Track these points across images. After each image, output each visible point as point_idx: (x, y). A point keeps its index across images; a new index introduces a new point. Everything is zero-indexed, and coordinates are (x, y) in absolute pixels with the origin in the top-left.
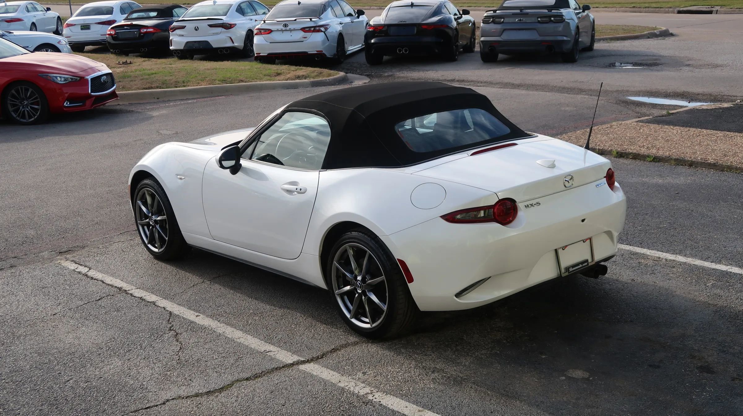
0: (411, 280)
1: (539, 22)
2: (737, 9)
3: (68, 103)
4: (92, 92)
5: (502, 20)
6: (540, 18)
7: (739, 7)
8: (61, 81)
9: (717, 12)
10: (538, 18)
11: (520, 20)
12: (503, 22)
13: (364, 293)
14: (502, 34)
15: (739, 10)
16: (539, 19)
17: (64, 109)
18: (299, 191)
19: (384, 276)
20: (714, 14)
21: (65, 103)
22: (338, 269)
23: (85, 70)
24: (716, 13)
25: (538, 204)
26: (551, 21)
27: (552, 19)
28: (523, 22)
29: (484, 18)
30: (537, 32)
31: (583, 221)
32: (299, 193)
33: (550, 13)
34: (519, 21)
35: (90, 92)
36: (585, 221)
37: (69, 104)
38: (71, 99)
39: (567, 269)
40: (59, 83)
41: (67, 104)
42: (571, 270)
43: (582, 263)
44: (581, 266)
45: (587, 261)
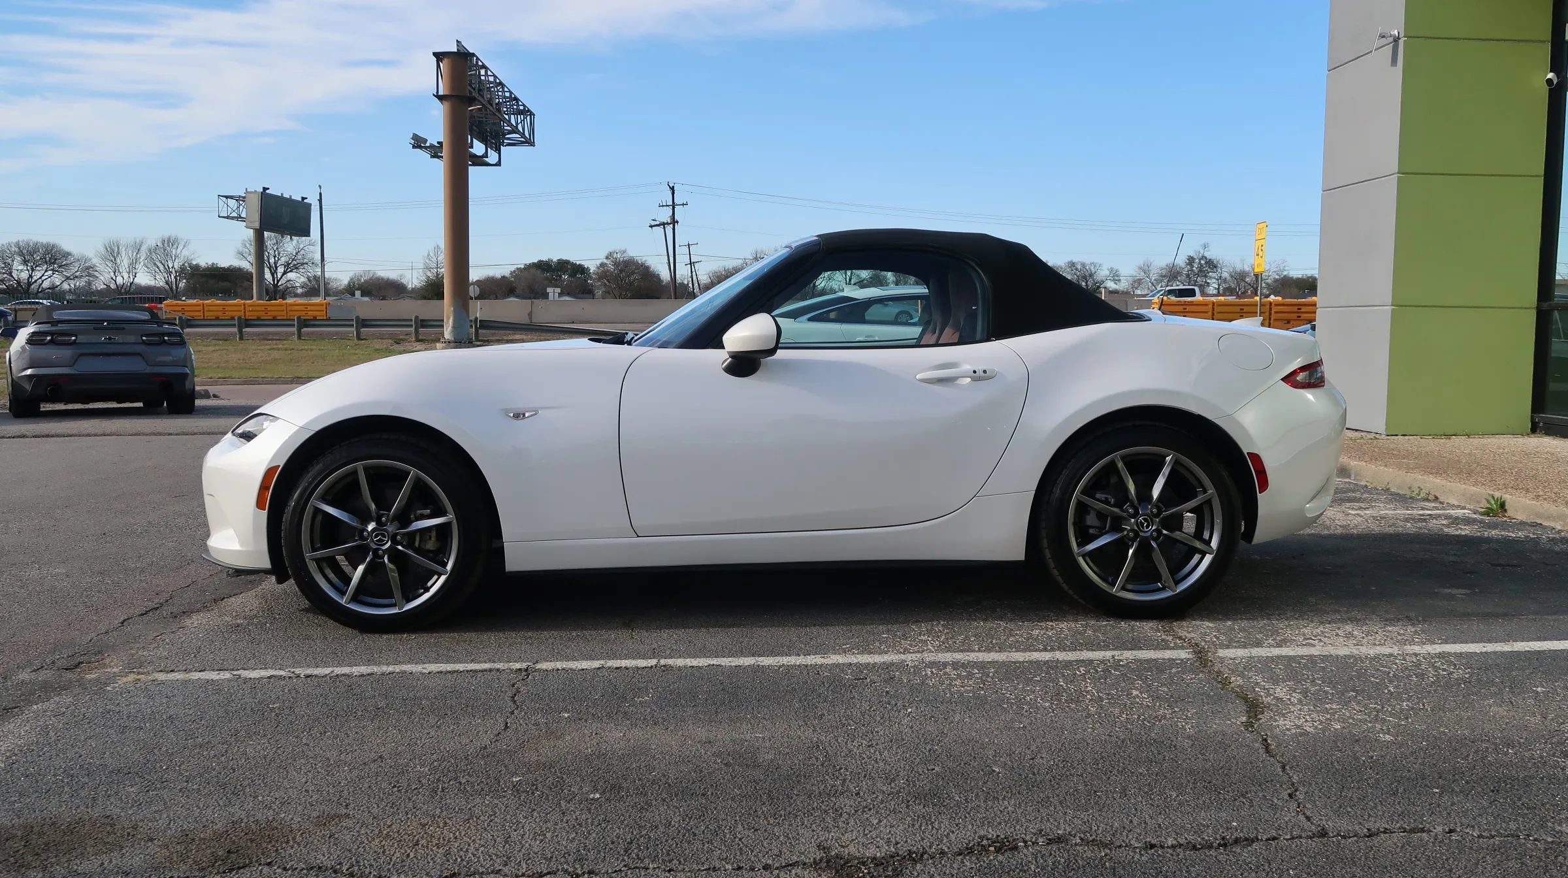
1: (144, 342)
5: (73, 338)
6: (146, 335)
10: (142, 336)
11: (110, 339)
12: (74, 342)
13: (1153, 535)
14: (74, 363)
16: (144, 338)
18: (982, 374)
26: (165, 341)
27: (166, 338)
28: (115, 342)
29: (31, 336)
30: (143, 358)
33: (160, 329)
34: (105, 342)
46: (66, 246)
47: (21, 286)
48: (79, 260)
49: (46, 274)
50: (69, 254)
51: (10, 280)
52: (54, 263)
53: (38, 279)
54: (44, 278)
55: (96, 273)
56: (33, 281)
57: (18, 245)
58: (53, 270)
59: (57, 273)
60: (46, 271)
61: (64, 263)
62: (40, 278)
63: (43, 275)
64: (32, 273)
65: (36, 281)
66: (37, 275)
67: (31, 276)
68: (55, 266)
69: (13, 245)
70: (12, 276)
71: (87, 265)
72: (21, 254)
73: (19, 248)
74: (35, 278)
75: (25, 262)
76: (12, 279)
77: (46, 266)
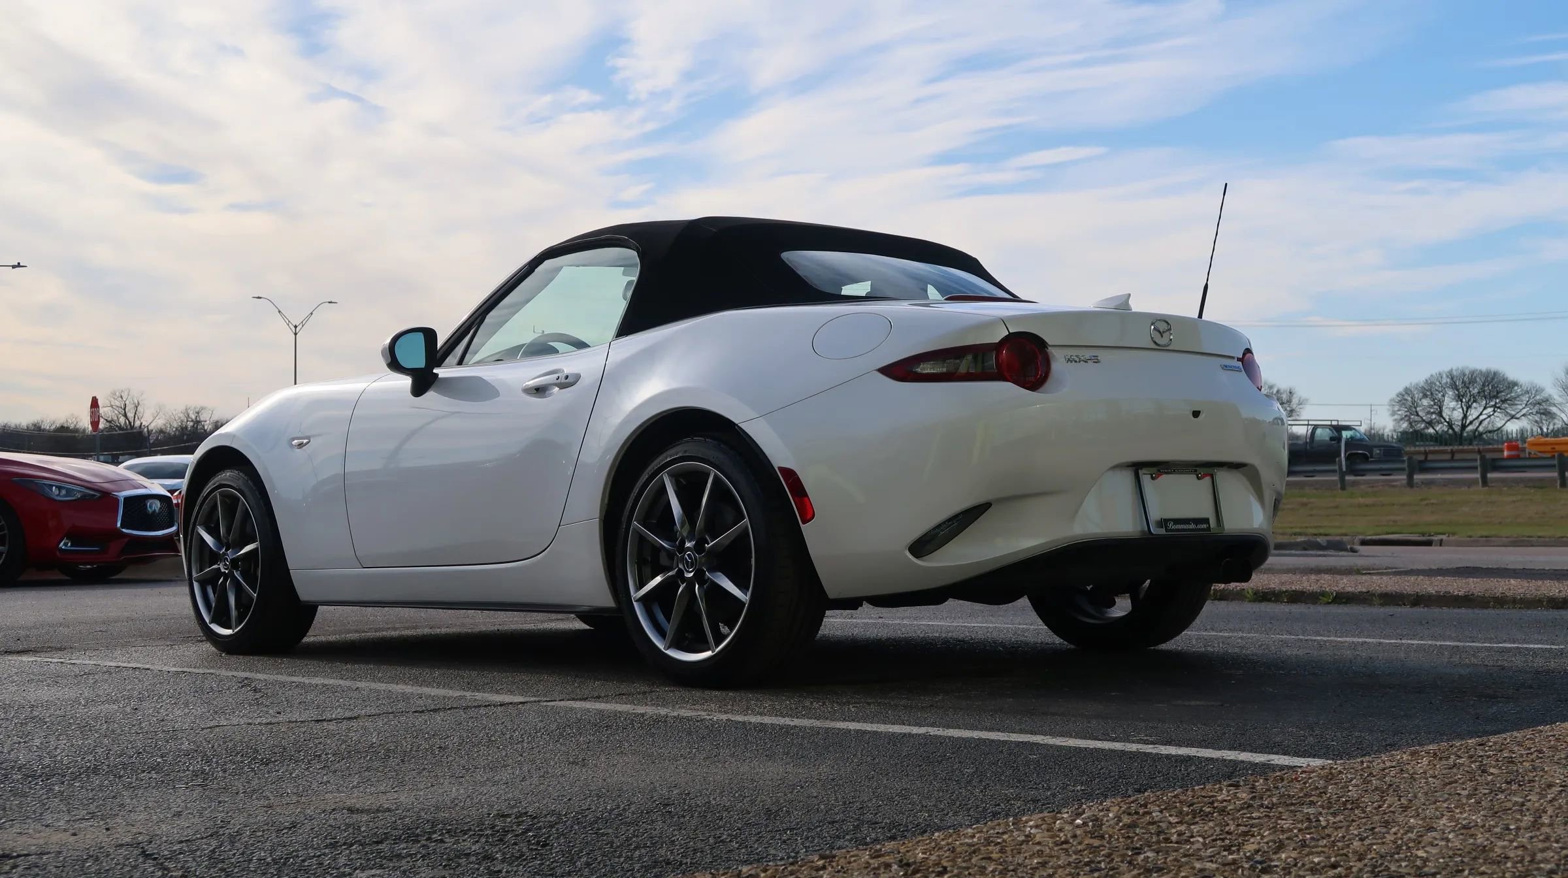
0: (808, 515)
2: (1482, 537)
3: (69, 544)
4: (123, 526)
7: (1485, 533)
8: (58, 495)
9: (1441, 543)
13: (700, 577)
15: (1487, 541)
17: (58, 553)
18: (563, 380)
19: (746, 519)
20: (1435, 546)
21: (62, 544)
22: (642, 539)
23: (112, 482)
24: (1439, 544)
25: (1096, 361)
31: (1196, 414)
32: (563, 386)
35: (119, 525)
36: (1202, 416)
37: (71, 546)
38: (76, 536)
39: (1163, 523)
40: (56, 500)
41: (65, 544)
42: (1171, 525)
43: (1198, 521)
44: (1192, 526)
45: (1206, 521)
46: (1512, 374)
47: (1453, 429)
48: (1527, 392)
49: (1485, 412)
50: (1515, 384)
51: (1439, 422)
52: (1496, 397)
53: (1474, 420)
54: (1482, 417)
55: (1554, 409)
56: (1468, 422)
57: (1451, 375)
58: (1494, 406)
59: (1499, 410)
60: (1485, 408)
61: (1509, 396)
62: (1478, 417)
63: (1481, 414)
64: (1467, 412)
65: (1471, 423)
66: (1473, 414)
67: (1465, 417)
68: (1498, 401)
69: (1444, 376)
70: (1442, 416)
71: (1538, 397)
72: (1454, 386)
73: (1452, 379)
74: (1470, 418)
75: (1459, 398)
76: (1443, 420)
77: (1484, 402)
